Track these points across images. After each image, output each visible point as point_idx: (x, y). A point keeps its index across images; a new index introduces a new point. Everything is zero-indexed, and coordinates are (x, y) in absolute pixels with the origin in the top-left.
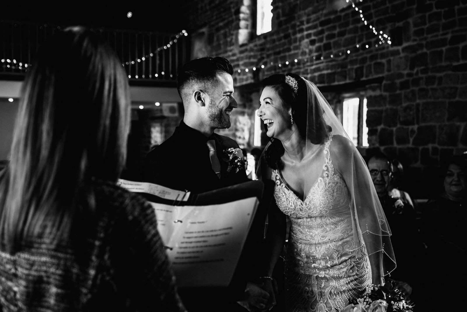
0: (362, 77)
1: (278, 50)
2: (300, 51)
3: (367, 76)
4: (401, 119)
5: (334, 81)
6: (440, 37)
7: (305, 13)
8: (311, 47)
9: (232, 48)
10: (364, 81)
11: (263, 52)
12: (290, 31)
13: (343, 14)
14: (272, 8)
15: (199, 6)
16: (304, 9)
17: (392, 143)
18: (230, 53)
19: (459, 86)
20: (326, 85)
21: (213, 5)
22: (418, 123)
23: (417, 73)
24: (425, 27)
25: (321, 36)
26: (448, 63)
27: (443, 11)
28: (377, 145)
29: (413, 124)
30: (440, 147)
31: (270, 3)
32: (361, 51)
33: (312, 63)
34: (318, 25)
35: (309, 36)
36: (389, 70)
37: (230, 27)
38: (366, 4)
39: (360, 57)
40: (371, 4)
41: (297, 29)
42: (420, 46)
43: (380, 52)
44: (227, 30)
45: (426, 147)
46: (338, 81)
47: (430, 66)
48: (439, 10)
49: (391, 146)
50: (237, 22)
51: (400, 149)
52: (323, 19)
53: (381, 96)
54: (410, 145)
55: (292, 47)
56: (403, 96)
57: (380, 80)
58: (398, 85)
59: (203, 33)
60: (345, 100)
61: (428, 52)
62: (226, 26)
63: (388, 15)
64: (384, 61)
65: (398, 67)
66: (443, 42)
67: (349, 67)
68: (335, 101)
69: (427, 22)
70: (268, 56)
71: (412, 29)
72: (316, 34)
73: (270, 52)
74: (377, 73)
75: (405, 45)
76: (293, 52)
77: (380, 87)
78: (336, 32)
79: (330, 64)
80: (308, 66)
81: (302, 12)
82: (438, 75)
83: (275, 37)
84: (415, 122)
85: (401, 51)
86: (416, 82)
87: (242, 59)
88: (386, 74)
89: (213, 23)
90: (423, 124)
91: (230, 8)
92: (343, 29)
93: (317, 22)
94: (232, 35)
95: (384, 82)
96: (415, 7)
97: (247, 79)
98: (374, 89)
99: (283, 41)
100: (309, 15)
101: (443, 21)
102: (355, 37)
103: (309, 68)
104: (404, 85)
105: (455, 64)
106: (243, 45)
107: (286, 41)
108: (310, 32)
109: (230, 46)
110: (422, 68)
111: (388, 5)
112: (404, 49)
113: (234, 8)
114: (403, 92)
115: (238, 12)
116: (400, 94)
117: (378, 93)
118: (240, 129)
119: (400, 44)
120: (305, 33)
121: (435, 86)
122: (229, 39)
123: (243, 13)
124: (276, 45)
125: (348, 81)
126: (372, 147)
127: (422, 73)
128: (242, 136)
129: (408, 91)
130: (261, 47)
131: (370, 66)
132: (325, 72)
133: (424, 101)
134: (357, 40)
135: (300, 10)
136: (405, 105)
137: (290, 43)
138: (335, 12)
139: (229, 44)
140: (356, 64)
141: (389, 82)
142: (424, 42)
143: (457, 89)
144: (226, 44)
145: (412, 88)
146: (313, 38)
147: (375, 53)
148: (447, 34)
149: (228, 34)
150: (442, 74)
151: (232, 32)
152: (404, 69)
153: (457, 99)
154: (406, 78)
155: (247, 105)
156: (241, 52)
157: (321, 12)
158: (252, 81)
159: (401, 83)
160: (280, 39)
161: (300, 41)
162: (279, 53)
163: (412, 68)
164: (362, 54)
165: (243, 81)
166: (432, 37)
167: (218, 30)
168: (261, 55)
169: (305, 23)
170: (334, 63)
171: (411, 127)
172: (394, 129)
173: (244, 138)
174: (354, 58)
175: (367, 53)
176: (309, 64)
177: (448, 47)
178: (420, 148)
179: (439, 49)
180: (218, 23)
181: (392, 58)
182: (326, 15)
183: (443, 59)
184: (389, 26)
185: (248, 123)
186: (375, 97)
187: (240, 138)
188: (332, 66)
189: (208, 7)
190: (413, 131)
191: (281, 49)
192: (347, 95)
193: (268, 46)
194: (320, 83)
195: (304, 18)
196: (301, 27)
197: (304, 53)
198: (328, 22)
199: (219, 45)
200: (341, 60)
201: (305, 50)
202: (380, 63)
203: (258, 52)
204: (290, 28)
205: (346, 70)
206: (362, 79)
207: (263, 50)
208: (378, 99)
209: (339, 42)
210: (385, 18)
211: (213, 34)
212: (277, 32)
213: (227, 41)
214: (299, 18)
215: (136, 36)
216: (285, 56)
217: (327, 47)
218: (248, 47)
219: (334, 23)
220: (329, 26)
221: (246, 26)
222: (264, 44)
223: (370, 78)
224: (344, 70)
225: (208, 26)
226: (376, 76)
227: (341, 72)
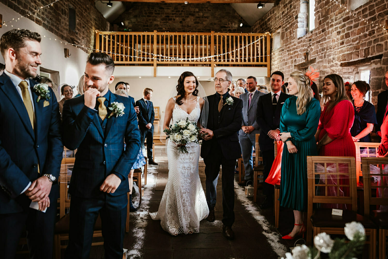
0: (369, 55)
1: (319, 40)
2: (331, 40)
3: (371, 55)
5: (351, 59)
7: (334, 14)
8: (337, 36)
10: (370, 58)
11: (310, 42)
12: (326, 27)
13: (357, 12)
14: (315, 12)
16: (334, 11)
18: (293, 44)
20: (346, 62)
21: (284, 14)
25: (343, 29)
33: (338, 47)
34: (342, 21)
35: (336, 28)
36: (386, 50)
37: (293, 27)
38: (372, 4)
39: (368, 41)
40: (375, 3)
41: (330, 25)
43: (380, 37)
44: (291, 29)
46: (354, 59)
50: (297, 23)
52: (344, 17)
53: (381, 68)
55: (326, 38)
57: (380, 57)
59: (279, 32)
62: (291, 26)
63: (385, 10)
64: (383, 43)
67: (361, 48)
68: (355, 72)
70: (313, 44)
72: (341, 28)
73: (314, 42)
74: (378, 51)
77: (380, 62)
78: (352, 25)
79: (349, 47)
80: (335, 49)
83: (317, 32)
88: (384, 51)
89: (284, 26)
91: (293, 15)
92: (357, 23)
93: (341, 19)
94: (294, 32)
95: (383, 58)
98: (376, 63)
99: (322, 33)
100: (336, 15)
102: (365, 27)
103: (337, 51)
106: (299, 39)
107: (323, 33)
108: (337, 26)
109: (293, 40)
111: (385, 3)
113: (295, 15)
115: (297, 17)
117: (379, 65)
120: (334, 27)
123: (300, 18)
124: (318, 36)
125: (360, 58)
131: (374, 47)
132: (346, 53)
134: (366, 29)
135: (331, 12)
137: (326, 35)
138: (353, 11)
140: (365, 46)
141: (386, 58)
144: (291, 38)
146: (339, 30)
147: (377, 37)
149: (292, 32)
151: (294, 30)
156: (299, 43)
157: (344, 12)
158: (304, 61)
160: (320, 33)
161: (331, 33)
162: (319, 42)
164: (369, 39)
165: (300, 62)
167: (286, 30)
169: (334, 20)
174: (364, 42)
175: (372, 38)
180: (286, 25)
182: (347, 14)
184: (386, 18)
186: (377, 69)
188: (350, 48)
189: (281, 16)
191: (321, 39)
192: (362, 68)
193: (313, 38)
194: (343, 60)
195: (334, 18)
196: (332, 24)
197: (334, 41)
198: (348, 18)
199: (287, 39)
200: (356, 44)
201: (334, 38)
202: (380, 44)
203: (308, 42)
204: (325, 25)
205: (359, 50)
206: (368, 57)
207: (310, 40)
208: (379, 70)
209: (355, 31)
210: (383, 12)
211: (284, 32)
212: (318, 28)
213: (291, 36)
214: (331, 18)
215: (239, 37)
216: (323, 44)
217: (347, 35)
218: (302, 39)
219: (351, 19)
220: (349, 21)
221: (302, 26)
222: (311, 36)
223: (374, 55)
224: (357, 50)
225: (281, 28)
226: (378, 54)
227: (356, 51)
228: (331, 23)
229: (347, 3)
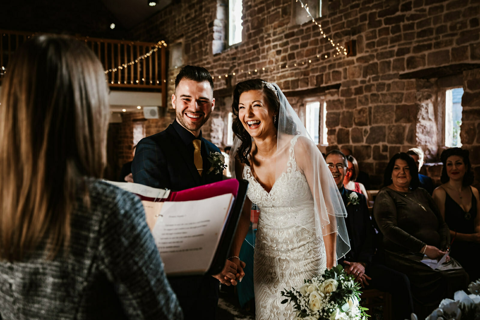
0: (322, 83)
1: (248, 59)
2: (267, 61)
3: (326, 83)
4: (356, 121)
5: (298, 87)
6: (388, 50)
7: (272, 26)
8: (277, 57)
9: (207, 57)
10: (324, 87)
11: (235, 61)
12: (259, 42)
13: (305, 28)
14: (242, 21)
15: (177, 19)
16: (271, 23)
17: (348, 142)
18: (205, 62)
19: (405, 92)
20: (291, 90)
21: (189, 18)
22: (370, 124)
23: (369, 81)
24: (376, 40)
25: (286, 47)
26: (395, 72)
27: (390, 26)
28: (336, 144)
29: (366, 125)
30: (389, 145)
31: (241, 18)
32: (321, 61)
33: (278, 71)
34: (284, 37)
35: (275, 47)
36: (345, 78)
37: (205, 38)
38: (325, 20)
39: (320, 66)
40: (329, 19)
41: (265, 41)
42: (372, 57)
43: (337, 62)
44: (202, 41)
45: (377, 145)
46: (301, 87)
47: (381, 75)
48: (387, 26)
49: (347, 144)
50: (211, 33)
51: (355, 147)
52: (287, 32)
53: (339, 100)
54: (364, 143)
55: (260, 57)
56: (357, 100)
57: (337, 86)
58: (353, 91)
59: (180, 43)
60: (307, 104)
61: (379, 62)
62: (201, 37)
63: (343, 30)
64: (341, 69)
65: (353, 74)
66: (391, 54)
67: (311, 74)
68: (299, 104)
69: (378, 36)
70: (239, 64)
71: (365, 42)
72: (281, 46)
73: (241, 61)
74: (335, 80)
75: (359, 55)
76: (261, 61)
77: (337, 93)
78: (299, 43)
79: (294, 72)
80: (274, 74)
81: (269, 26)
82: (387, 82)
84: (368, 123)
85: (355, 61)
86: (369, 88)
87: (216, 67)
88: (343, 80)
89: (189, 34)
90: (374, 125)
91: (204, 21)
92: (305, 41)
93: (283, 35)
94: (207, 45)
95: (341, 88)
96: (367, 22)
97: (220, 85)
98: (332, 94)
99: (252, 51)
100: (275, 28)
101: (391, 35)
102: (316, 48)
103: (276, 75)
104: (359, 91)
105: (401, 73)
106: (216, 55)
107: (255, 51)
108: (276, 43)
109: (205, 55)
110: (374, 76)
111: (344, 20)
112: (358, 60)
113: (208, 21)
114: (357, 97)
115: (212, 25)
116: (355, 99)
117: (336, 97)
118: (215, 130)
119: (354, 55)
120: (272, 44)
121: (384, 92)
122: (204, 49)
123: (217, 26)
124: (247, 55)
125: (310, 87)
126: (331, 145)
127: (373, 80)
128: (216, 136)
129: (362, 96)
130: (233, 56)
131: (329, 73)
132: (290, 79)
133: (376, 105)
134: (317, 50)
135: (267, 24)
136: (359, 108)
137: (259, 54)
138: (299, 26)
139: (204, 53)
140: (317, 72)
141: (345, 88)
142: (375, 54)
143: (403, 94)
144: (201, 53)
145: (365, 93)
146: (279, 48)
147: (333, 62)
148: (394, 46)
149: (203, 44)
150: (390, 82)
151: (206, 43)
152: (358, 77)
153: (403, 103)
154: (359, 85)
155: (221, 108)
156: (215, 61)
157: (286, 26)
158: (225, 87)
159: (356, 89)
160: (249, 50)
161: (267, 52)
162: (249, 62)
163: (365, 76)
164: (322, 63)
165: (217, 87)
166: (381, 49)
167: (194, 41)
168: (233, 63)
169: (272, 35)
170: (297, 71)
171: (364, 128)
172: (350, 129)
173: (218, 138)
174: (315, 67)
175: (326, 62)
176: (275, 72)
177: (395, 57)
178: (373, 146)
179: (387, 60)
180: (194, 35)
181: (347, 67)
182: (290, 28)
183: (391, 68)
184: (345, 39)
185: (221, 124)
186: (334, 101)
187: (214, 137)
188: (296, 73)
189: (185, 21)
190: (366, 131)
191: (251, 58)
192: (309, 99)
193: (239, 55)
194: (285, 89)
195: (271, 31)
196: (268, 39)
197: (271, 62)
198: (292, 34)
199: (195, 54)
200: (304, 69)
201: (272, 59)
202: (337, 72)
203: (230, 60)
204: (258, 40)
205: (308, 77)
206: (322, 86)
207: (234, 59)
208: (336, 103)
209: (302, 52)
210: (341, 32)
211: (189, 44)
212: (247, 44)
213: (202, 51)
214: (266, 31)
215: (119, 45)
216: (254, 65)
217: (291, 57)
218: (221, 56)
219: (297, 35)
220: (293, 38)
221: (219, 37)
222: (235, 54)
223: (329, 84)
224: (306, 77)
225: (184, 37)
226: (334, 83)
227: (304, 79)
228: (266, 38)
229: (290, 15)
